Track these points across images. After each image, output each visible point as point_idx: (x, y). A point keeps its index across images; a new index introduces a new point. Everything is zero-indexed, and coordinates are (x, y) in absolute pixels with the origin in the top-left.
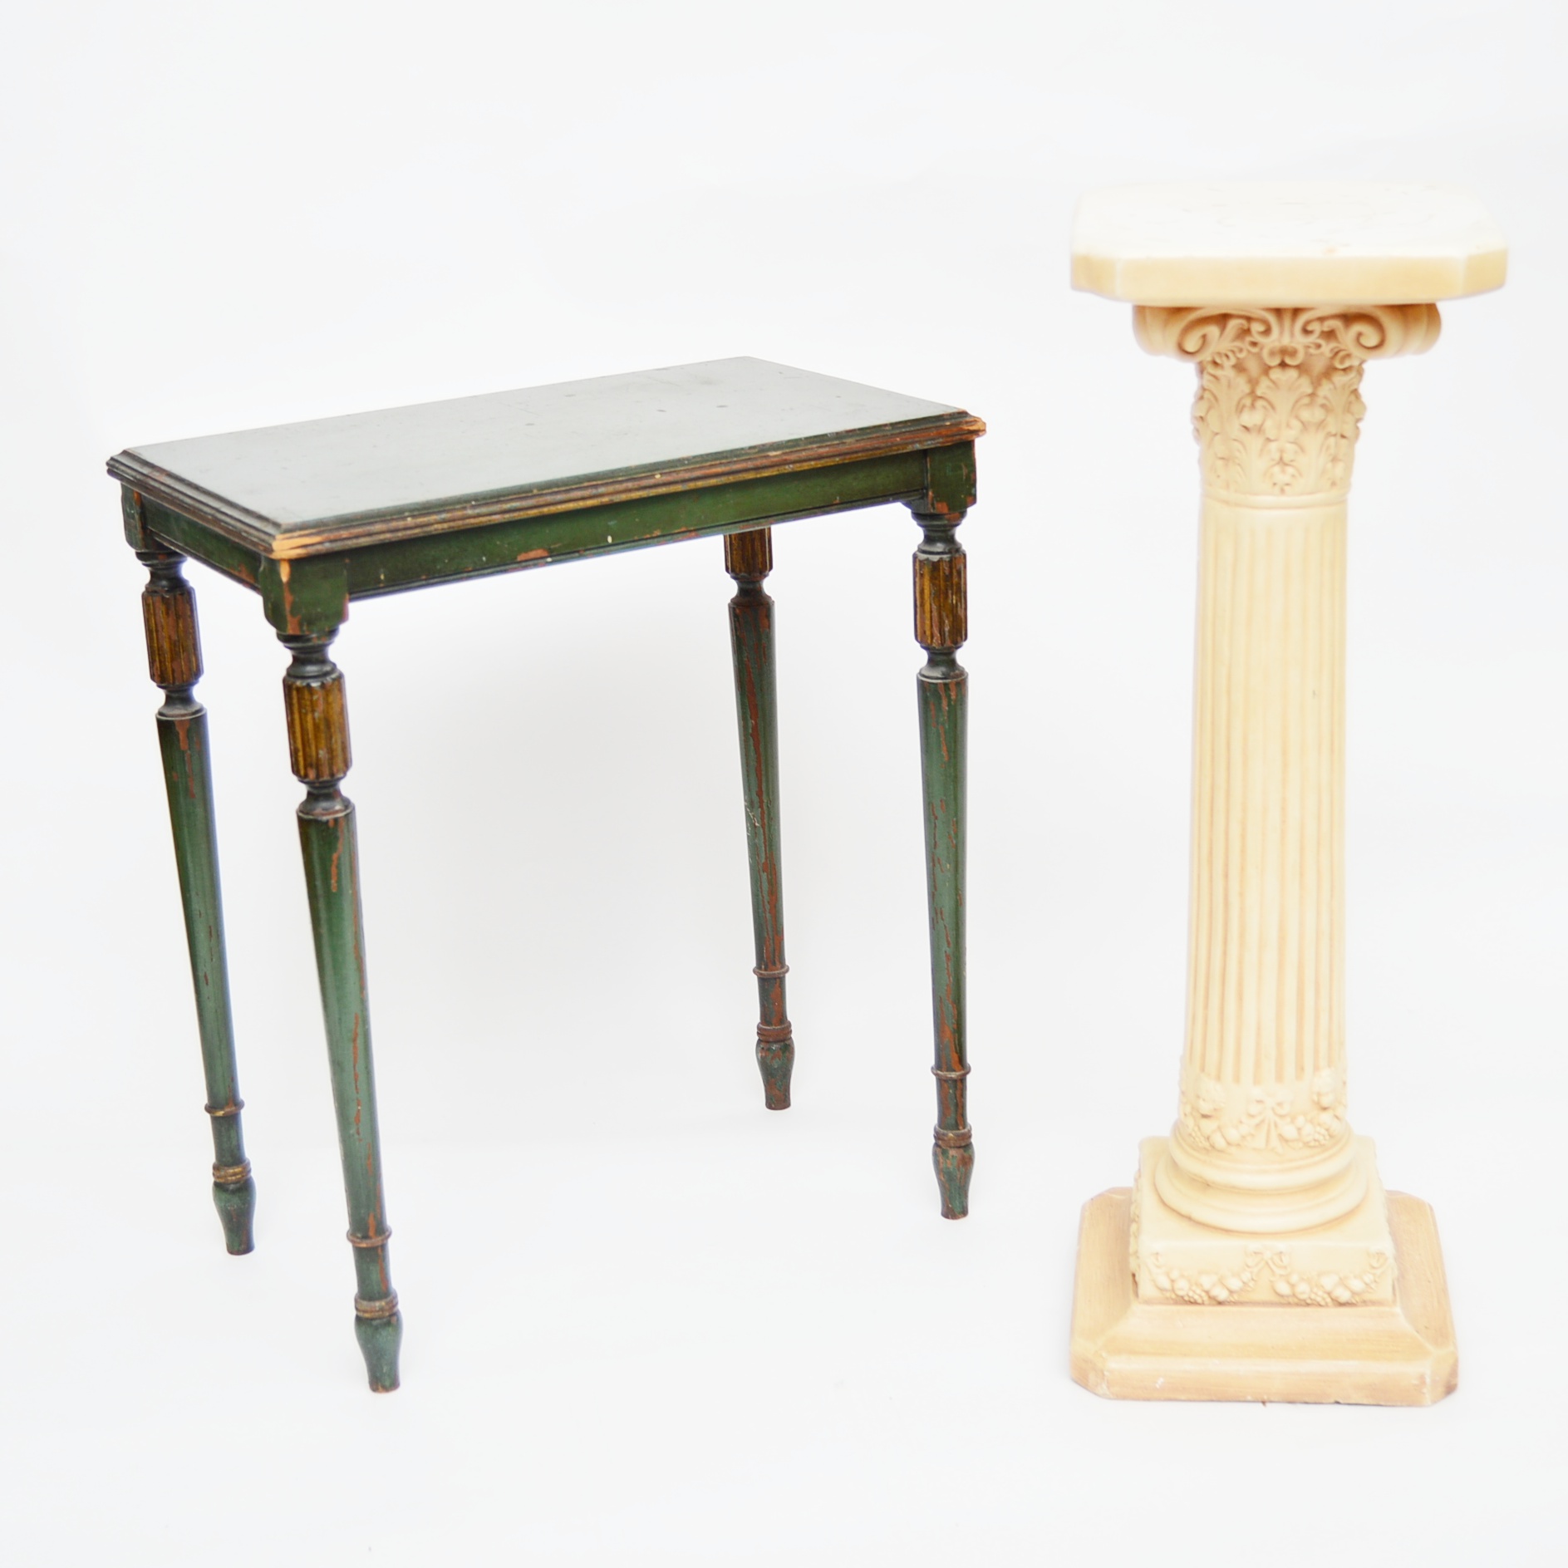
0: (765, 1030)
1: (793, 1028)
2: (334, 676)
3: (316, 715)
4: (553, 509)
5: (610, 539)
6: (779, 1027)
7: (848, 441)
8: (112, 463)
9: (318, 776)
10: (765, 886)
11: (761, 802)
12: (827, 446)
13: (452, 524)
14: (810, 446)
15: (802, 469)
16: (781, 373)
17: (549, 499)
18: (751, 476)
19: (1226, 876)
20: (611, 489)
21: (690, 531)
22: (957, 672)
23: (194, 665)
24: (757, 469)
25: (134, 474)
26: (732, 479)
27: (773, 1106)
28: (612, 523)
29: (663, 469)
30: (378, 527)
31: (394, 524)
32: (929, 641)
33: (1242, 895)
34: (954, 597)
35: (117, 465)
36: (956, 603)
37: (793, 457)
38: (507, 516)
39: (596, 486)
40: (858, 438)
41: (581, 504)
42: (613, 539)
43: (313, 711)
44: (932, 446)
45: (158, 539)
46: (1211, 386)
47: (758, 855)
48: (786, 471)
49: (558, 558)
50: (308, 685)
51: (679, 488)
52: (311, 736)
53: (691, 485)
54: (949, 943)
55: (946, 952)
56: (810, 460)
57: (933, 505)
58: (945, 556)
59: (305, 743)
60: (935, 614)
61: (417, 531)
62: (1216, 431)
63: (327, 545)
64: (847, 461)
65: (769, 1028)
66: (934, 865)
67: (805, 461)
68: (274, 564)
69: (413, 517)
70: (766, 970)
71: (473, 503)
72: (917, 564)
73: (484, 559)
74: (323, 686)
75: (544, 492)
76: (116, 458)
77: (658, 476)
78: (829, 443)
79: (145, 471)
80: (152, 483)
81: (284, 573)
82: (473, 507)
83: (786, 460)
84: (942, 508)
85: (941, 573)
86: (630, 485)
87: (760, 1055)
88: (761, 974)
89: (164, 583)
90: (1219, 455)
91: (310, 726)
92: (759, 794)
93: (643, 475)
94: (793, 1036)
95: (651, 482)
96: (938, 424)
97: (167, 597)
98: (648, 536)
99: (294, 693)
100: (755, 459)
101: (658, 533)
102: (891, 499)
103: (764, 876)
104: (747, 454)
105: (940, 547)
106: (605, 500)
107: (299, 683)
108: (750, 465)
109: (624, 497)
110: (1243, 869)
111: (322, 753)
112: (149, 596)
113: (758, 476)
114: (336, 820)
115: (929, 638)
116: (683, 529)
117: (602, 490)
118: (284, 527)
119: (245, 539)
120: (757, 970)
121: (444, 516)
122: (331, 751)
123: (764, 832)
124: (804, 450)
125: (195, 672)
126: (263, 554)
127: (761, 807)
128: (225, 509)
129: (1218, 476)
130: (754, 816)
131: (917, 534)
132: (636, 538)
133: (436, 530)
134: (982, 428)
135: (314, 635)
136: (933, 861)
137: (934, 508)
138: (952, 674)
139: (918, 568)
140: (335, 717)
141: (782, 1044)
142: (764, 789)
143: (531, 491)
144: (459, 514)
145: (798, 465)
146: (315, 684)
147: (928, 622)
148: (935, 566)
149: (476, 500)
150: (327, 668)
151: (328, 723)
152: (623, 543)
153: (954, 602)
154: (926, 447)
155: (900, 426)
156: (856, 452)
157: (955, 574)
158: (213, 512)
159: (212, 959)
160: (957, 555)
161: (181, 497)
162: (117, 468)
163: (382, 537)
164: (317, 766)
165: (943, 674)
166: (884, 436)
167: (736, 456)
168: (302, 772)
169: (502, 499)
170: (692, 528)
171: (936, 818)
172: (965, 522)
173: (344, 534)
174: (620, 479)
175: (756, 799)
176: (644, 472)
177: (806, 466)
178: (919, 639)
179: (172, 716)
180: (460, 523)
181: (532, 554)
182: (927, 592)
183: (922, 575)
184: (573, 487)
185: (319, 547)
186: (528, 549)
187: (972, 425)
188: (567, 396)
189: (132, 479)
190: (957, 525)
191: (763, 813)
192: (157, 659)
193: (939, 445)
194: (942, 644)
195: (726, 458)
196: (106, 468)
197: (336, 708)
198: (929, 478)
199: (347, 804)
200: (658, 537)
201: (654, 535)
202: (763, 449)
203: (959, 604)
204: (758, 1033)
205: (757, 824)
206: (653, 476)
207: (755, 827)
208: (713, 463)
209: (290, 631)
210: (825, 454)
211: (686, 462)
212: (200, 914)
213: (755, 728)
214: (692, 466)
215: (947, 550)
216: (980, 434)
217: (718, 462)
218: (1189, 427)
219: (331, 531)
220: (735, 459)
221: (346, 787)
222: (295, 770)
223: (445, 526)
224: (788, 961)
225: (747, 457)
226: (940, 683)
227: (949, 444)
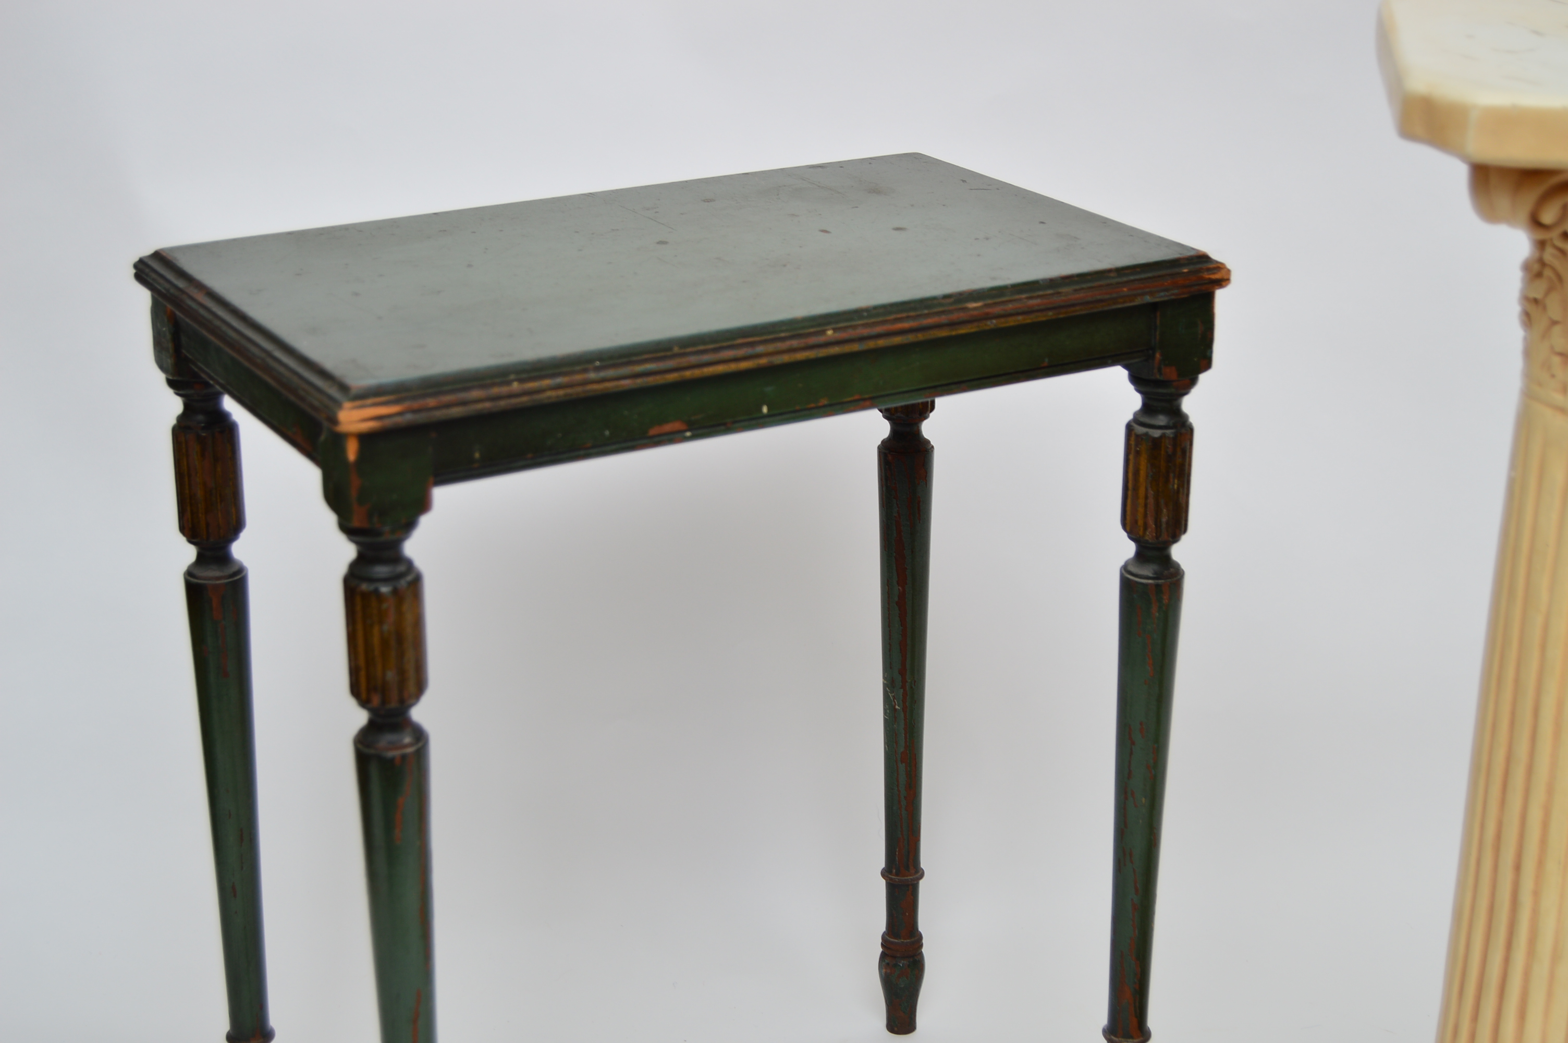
0: (892, 943)
1: (924, 941)
2: (410, 578)
3: (386, 627)
4: (697, 373)
5: (765, 410)
6: (908, 941)
7: (1064, 290)
8: (141, 266)
9: (384, 702)
10: (903, 779)
11: (904, 681)
12: (1039, 297)
13: (569, 391)
14: (1017, 297)
15: (1007, 325)
16: (964, 181)
17: (693, 359)
18: (943, 333)
19: (1518, 868)
20: (771, 348)
21: (864, 400)
22: (1172, 570)
23: (234, 517)
24: (952, 324)
25: (167, 286)
26: (920, 337)
27: (896, 1029)
28: (769, 389)
29: (837, 322)
30: (475, 394)
31: (496, 391)
32: (1141, 533)
33: (1537, 894)
34: (1176, 481)
35: (147, 270)
36: (1178, 488)
37: (997, 310)
38: (640, 382)
39: (752, 344)
40: (1077, 287)
41: (733, 367)
42: (769, 410)
43: (381, 622)
44: (1166, 299)
45: (193, 367)
46: (1557, 264)
47: (896, 743)
48: (987, 328)
49: (700, 432)
50: (376, 592)
51: (856, 347)
52: (377, 652)
53: (871, 344)
54: (1136, 890)
55: (1132, 900)
56: (1018, 314)
57: (1160, 370)
58: (1169, 432)
59: (369, 662)
60: (1151, 501)
61: (524, 399)
62: (1556, 317)
63: (409, 417)
64: (1061, 316)
65: (896, 941)
66: (1126, 798)
67: (1011, 315)
68: (339, 439)
69: (521, 381)
70: (897, 875)
71: (598, 363)
72: (1133, 438)
73: (607, 433)
74: (395, 592)
75: (689, 350)
76: (146, 260)
77: (830, 332)
78: (1041, 293)
79: (181, 284)
80: (189, 302)
81: (352, 451)
82: (597, 369)
83: (987, 314)
84: (1170, 373)
85: (1163, 452)
86: (795, 343)
87: (884, 970)
88: (891, 879)
89: (200, 417)
90: (1558, 349)
91: (376, 640)
92: (902, 672)
93: (812, 330)
94: (924, 950)
95: (821, 339)
96: (1177, 270)
97: (204, 434)
98: (812, 405)
99: (358, 600)
100: (950, 312)
101: (824, 402)
102: (1110, 361)
103: (902, 767)
104: (941, 305)
105: (1162, 420)
106: (763, 361)
107: (364, 587)
108: (944, 319)
109: (786, 358)
110: (1541, 863)
111: (391, 675)
112: (181, 432)
113: (954, 333)
114: (404, 757)
115: (1142, 529)
116: (856, 397)
117: (760, 349)
118: (354, 392)
119: (302, 399)
120: (886, 874)
121: (559, 380)
122: (402, 672)
123: (905, 716)
124: (1010, 301)
125: (235, 525)
126: (326, 424)
127: (903, 687)
128: (278, 354)
129: (1553, 376)
130: (894, 697)
131: (1133, 401)
132: (798, 407)
133: (549, 398)
134: (1225, 278)
135: (387, 529)
136: (1126, 793)
137: (1161, 374)
138: (1166, 572)
139: (1133, 443)
140: (409, 630)
141: (911, 960)
142: (908, 666)
143: (670, 349)
144: (578, 377)
145: (1003, 320)
146: (385, 589)
147: (1141, 510)
148: (1156, 443)
149: (600, 360)
150: (401, 568)
151: (400, 638)
152: (781, 414)
153: (1176, 486)
154: (1157, 300)
155: (1126, 272)
156: (1073, 305)
157: (1179, 453)
158: (263, 355)
159: (242, 868)
160: (1183, 431)
161: (224, 328)
162: (147, 275)
163: (480, 406)
164: (384, 690)
165: (1155, 573)
166: (1108, 285)
167: (927, 307)
168: (364, 696)
169: (634, 358)
170: (867, 396)
171: (1133, 743)
172: (1195, 392)
173: (431, 402)
174: (783, 335)
175: (898, 678)
176: (812, 327)
177: (1012, 322)
178: (1128, 529)
179: (205, 579)
180: (579, 389)
181: (668, 428)
182: (1143, 473)
183: (1138, 453)
184: (725, 344)
185: (399, 420)
186: (663, 421)
187: (1214, 274)
188: (704, 201)
189: (163, 291)
190: (1186, 393)
191: (905, 695)
192: (189, 509)
193: (1173, 297)
194: (1157, 537)
195: (914, 309)
196: (134, 271)
197: (409, 618)
198: (1158, 337)
199: (420, 736)
200: (825, 406)
201: (820, 404)
202: (960, 298)
203: (1181, 490)
204: (882, 944)
205: (897, 707)
206: (823, 332)
207: (895, 710)
208: (899, 316)
209: (356, 523)
210: (1036, 308)
211: (865, 314)
212: (230, 815)
213: (902, 596)
214: (873, 320)
215: (1171, 424)
216: (1224, 283)
217: (904, 315)
218: (1514, 309)
219: (414, 398)
220: (926, 311)
221: (419, 713)
222: (355, 690)
223: (561, 392)
224: (924, 863)
225: (941, 309)
226: (1150, 584)
227: (1185, 296)
